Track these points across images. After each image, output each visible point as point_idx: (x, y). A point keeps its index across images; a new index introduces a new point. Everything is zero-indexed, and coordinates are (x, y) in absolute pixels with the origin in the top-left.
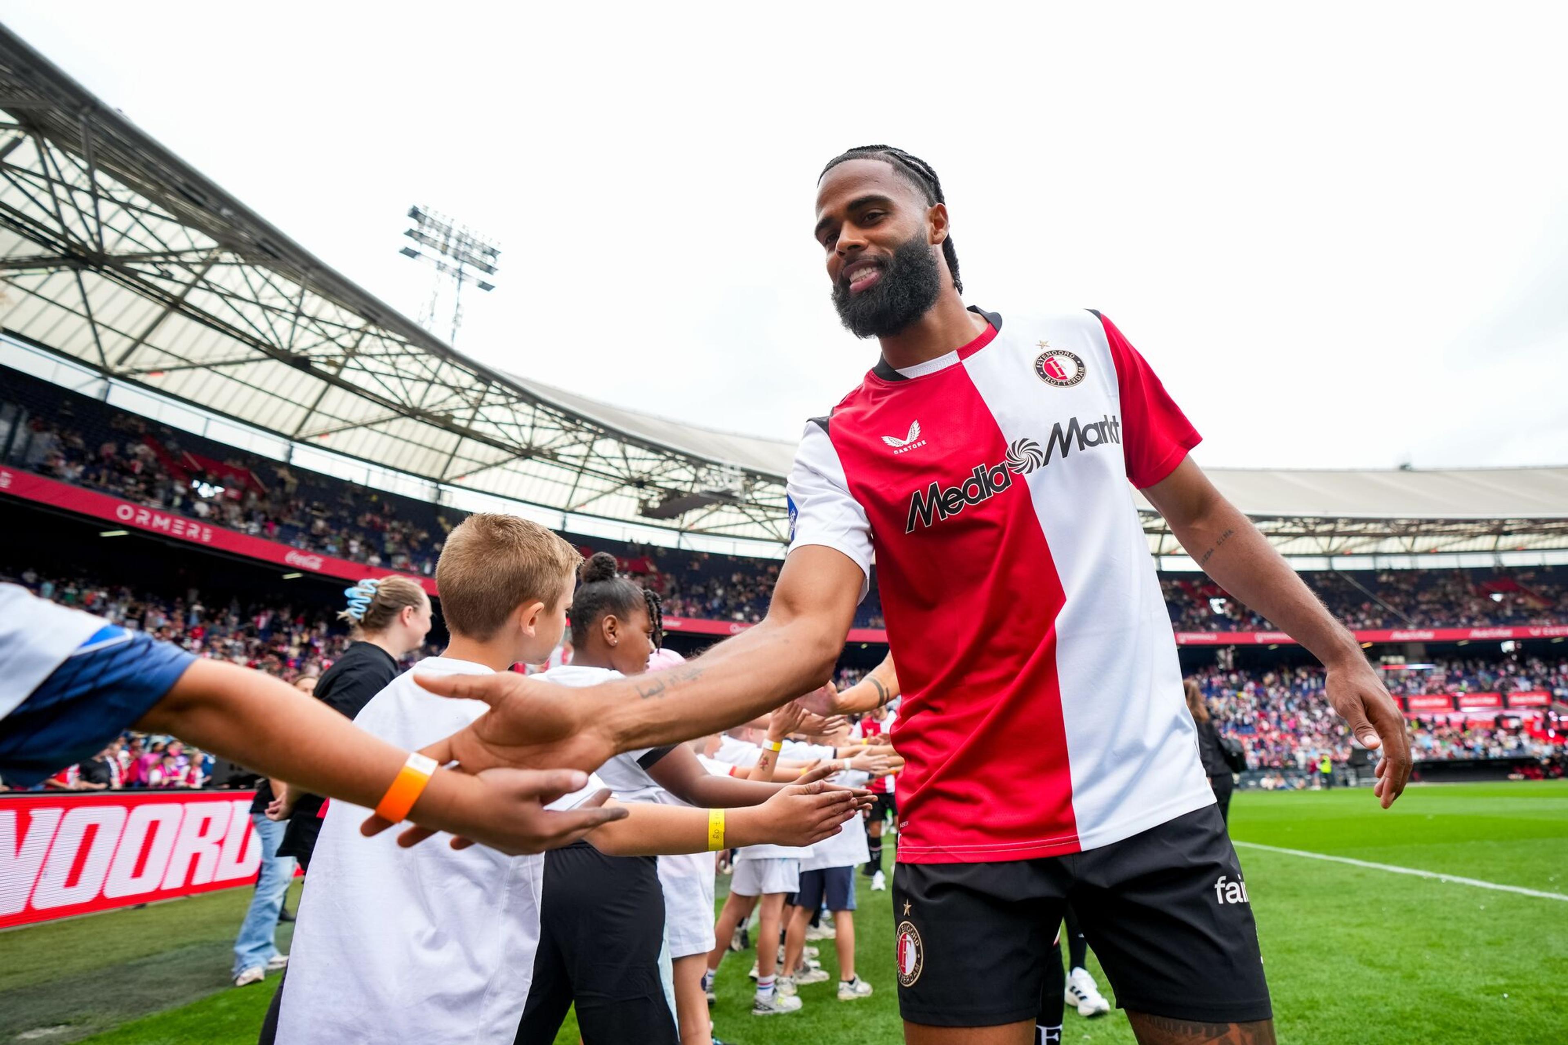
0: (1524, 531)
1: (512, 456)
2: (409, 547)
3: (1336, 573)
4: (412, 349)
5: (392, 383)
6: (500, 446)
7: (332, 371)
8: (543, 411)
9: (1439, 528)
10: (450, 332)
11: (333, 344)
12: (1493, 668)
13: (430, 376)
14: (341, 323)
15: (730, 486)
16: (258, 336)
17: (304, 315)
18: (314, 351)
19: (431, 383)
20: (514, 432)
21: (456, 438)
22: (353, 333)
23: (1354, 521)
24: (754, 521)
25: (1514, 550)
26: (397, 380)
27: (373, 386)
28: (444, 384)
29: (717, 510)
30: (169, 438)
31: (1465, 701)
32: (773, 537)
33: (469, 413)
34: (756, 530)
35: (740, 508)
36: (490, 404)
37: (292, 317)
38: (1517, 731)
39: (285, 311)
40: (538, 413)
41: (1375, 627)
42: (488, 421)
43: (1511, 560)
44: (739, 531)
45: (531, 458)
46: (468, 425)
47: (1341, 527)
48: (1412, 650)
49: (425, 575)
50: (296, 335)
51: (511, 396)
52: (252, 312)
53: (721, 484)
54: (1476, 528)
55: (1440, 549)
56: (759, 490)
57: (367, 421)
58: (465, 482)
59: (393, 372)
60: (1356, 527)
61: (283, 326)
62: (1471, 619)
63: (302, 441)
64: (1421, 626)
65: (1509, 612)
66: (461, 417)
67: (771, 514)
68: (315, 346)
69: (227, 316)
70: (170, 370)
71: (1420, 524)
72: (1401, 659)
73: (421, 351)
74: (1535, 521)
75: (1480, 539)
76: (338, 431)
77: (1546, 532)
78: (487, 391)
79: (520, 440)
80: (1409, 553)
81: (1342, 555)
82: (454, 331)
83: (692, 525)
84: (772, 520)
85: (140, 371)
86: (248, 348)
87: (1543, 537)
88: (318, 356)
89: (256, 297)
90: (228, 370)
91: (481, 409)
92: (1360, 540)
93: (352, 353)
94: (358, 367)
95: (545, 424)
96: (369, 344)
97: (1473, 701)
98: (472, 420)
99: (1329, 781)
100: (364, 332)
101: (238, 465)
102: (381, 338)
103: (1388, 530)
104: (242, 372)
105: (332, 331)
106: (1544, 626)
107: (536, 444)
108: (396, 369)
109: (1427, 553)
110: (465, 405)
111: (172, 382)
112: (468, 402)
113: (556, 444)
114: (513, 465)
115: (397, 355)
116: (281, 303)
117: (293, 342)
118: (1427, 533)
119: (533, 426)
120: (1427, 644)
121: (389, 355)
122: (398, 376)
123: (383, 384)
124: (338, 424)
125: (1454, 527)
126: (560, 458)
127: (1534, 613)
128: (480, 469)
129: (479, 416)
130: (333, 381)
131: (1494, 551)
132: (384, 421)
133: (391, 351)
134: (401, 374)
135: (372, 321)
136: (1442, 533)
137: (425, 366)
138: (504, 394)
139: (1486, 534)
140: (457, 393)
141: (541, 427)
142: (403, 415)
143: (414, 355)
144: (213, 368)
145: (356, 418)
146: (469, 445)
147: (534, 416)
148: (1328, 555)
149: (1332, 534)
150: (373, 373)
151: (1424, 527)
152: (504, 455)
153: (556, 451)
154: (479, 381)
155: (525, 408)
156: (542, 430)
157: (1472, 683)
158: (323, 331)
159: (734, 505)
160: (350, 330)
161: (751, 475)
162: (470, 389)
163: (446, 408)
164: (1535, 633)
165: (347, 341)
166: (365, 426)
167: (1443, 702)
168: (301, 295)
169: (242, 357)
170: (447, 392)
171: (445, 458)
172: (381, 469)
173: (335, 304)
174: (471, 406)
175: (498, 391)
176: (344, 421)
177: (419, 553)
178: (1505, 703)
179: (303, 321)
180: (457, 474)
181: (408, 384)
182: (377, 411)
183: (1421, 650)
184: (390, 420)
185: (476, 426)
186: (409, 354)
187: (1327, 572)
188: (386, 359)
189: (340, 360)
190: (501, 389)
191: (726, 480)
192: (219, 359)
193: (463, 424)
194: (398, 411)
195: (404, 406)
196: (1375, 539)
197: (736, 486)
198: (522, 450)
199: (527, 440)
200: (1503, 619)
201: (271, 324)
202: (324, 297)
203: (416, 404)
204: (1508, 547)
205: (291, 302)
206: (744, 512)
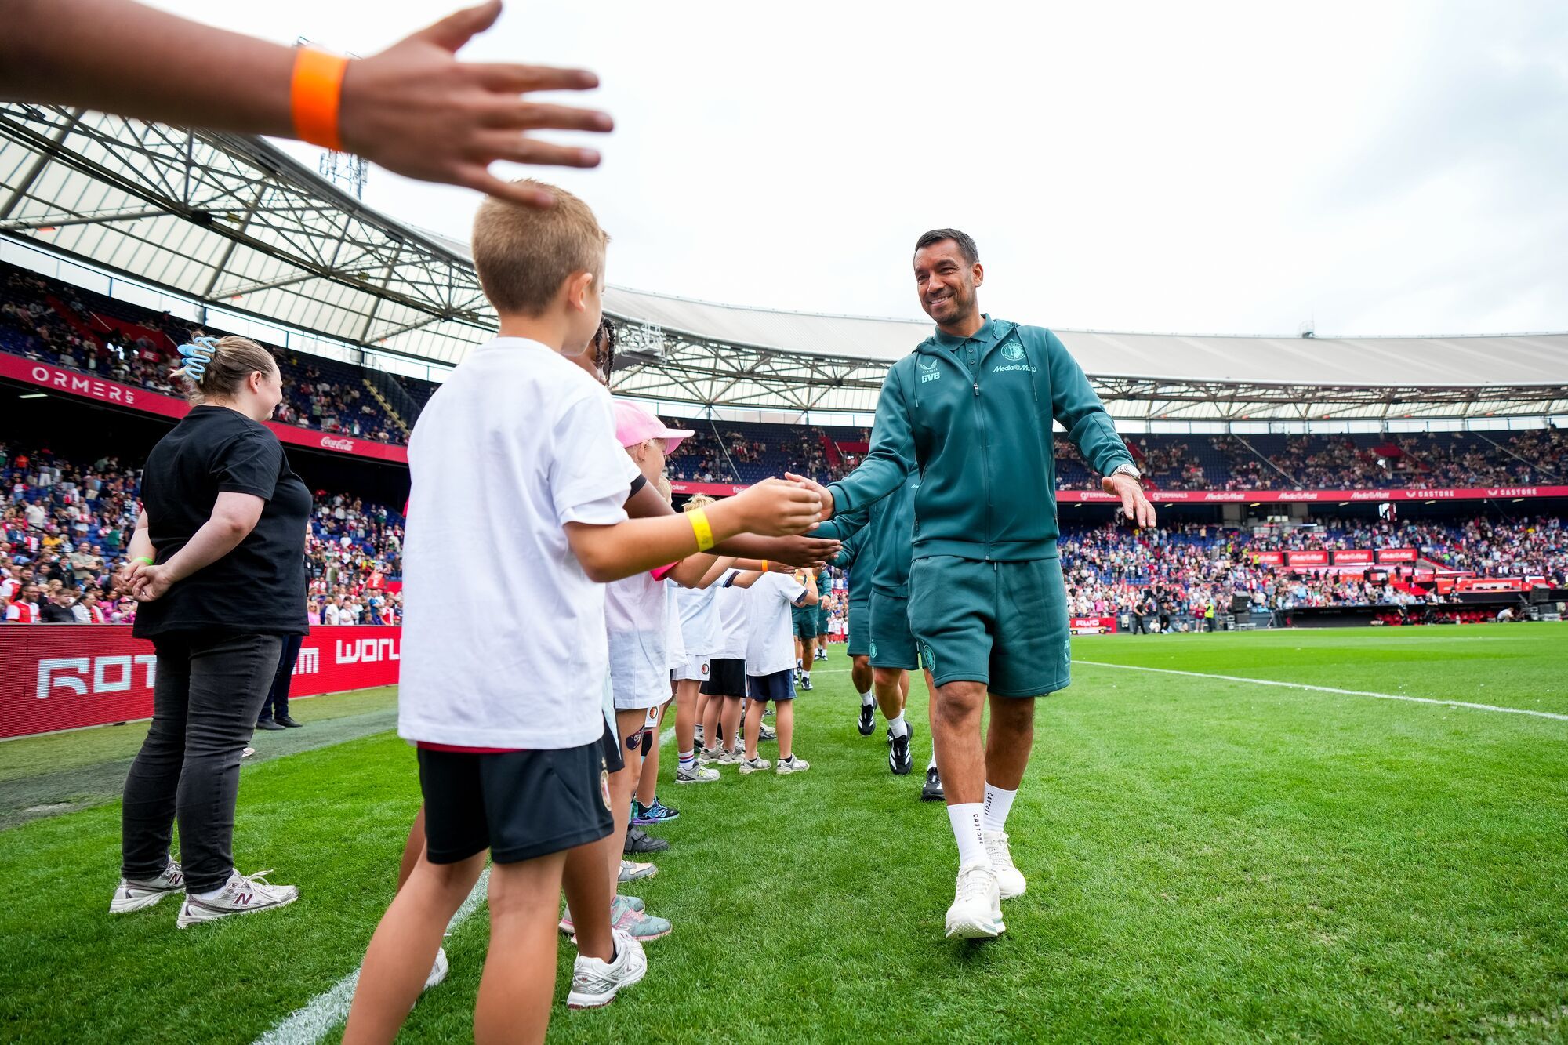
0: (1413, 400)
1: (432, 317)
2: (337, 408)
3: (1232, 436)
4: (315, 203)
5: (301, 240)
6: (418, 307)
7: (236, 226)
8: (459, 270)
9: (1333, 395)
10: (356, 187)
11: (233, 199)
12: (1367, 527)
13: (339, 234)
14: (238, 174)
15: (651, 346)
16: (151, 189)
17: (196, 165)
18: (213, 205)
19: (341, 240)
20: (431, 292)
21: (373, 298)
22: (253, 186)
23: (1255, 386)
24: (677, 382)
25: (1401, 418)
26: (304, 237)
27: (281, 244)
28: (354, 242)
29: (639, 371)
30: (72, 298)
31: (1340, 557)
32: (695, 398)
33: (384, 273)
34: (678, 392)
35: (660, 369)
36: (403, 263)
37: (182, 167)
38: (1383, 583)
39: (174, 160)
40: (455, 272)
41: (1264, 488)
42: (403, 280)
43: (1396, 427)
44: (662, 392)
45: (452, 320)
46: (385, 285)
47: (1241, 392)
48: (1296, 510)
49: (356, 436)
50: (190, 190)
51: (426, 254)
52: (139, 161)
53: (642, 344)
54: (1369, 395)
55: (1332, 416)
56: (678, 352)
57: (278, 281)
58: (387, 344)
59: (301, 229)
60: (1255, 393)
61: (175, 179)
62: (1353, 482)
63: (214, 302)
64: (1306, 488)
65: (1390, 476)
66: (377, 276)
67: (692, 375)
68: (213, 199)
69: (113, 165)
70: (62, 224)
71: (1317, 390)
72: (1285, 519)
73: (327, 205)
74: (1425, 389)
75: (1371, 406)
76: (251, 292)
77: (1434, 401)
78: (400, 250)
79: (439, 301)
80: (1302, 419)
81: (1240, 420)
82: (360, 186)
83: (616, 386)
84: (693, 381)
85: (28, 226)
86: (143, 202)
87: (1430, 405)
88: (220, 211)
89: (140, 143)
90: (124, 226)
91: (396, 269)
92: (1258, 405)
93: (252, 208)
94: (263, 223)
95: (462, 284)
96: (273, 197)
97: (1347, 557)
98: (388, 279)
99: (1211, 625)
100: (265, 185)
101: (150, 326)
102: (282, 190)
103: (1285, 396)
104: (141, 227)
105: (231, 183)
106: (1418, 490)
107: (455, 305)
108: (303, 226)
109: (1320, 419)
110: (378, 263)
111: (66, 238)
112: (381, 261)
113: (476, 304)
114: (433, 326)
115: (303, 209)
116: (170, 152)
117: (189, 196)
118: (1322, 400)
119: (450, 286)
120: (1311, 504)
121: (293, 210)
122: (305, 233)
123: (291, 242)
124: (247, 285)
125: (1348, 394)
126: (481, 319)
127: (1410, 478)
128: (401, 332)
129: (394, 276)
130: (238, 238)
131: (1382, 418)
132: (297, 281)
133: (295, 205)
134: (309, 230)
135: (270, 172)
136: (1335, 401)
137: (333, 223)
138: (419, 252)
139: (1378, 401)
140: (369, 252)
141: (459, 287)
142: (317, 275)
143: (318, 210)
144: (107, 223)
145: (267, 278)
146: (386, 305)
147: (450, 276)
148: (1227, 420)
149: (1232, 399)
150: (278, 229)
151: (1319, 394)
152: (424, 316)
153: (476, 311)
154: (391, 239)
155: (440, 267)
156: (460, 290)
157: (1347, 540)
158: (220, 184)
159: (656, 366)
160: (249, 182)
161: (671, 335)
162: (383, 246)
163: (359, 267)
164: (1411, 495)
165: (247, 194)
166: (277, 286)
167: (1320, 557)
168: (190, 144)
169: (137, 211)
170: (360, 251)
171: (364, 320)
172: (301, 332)
173: (228, 154)
174: (385, 265)
175: (411, 249)
176: (255, 281)
177: (348, 415)
178: (1375, 558)
179: (195, 172)
180: (376, 336)
181: (318, 241)
182: (287, 270)
183: (1305, 510)
184: (304, 279)
185: (393, 287)
186: (311, 208)
187: (1225, 436)
188: (291, 215)
189: (243, 215)
190: (413, 246)
191: (647, 340)
192: (113, 213)
193: (379, 284)
194: (310, 271)
195: (315, 265)
196: (1271, 405)
197: (658, 346)
198: (441, 310)
199: (446, 302)
200: (1383, 482)
201: (162, 176)
202: (215, 146)
203: (328, 263)
204: (1396, 415)
205: (179, 150)
206: (666, 374)
